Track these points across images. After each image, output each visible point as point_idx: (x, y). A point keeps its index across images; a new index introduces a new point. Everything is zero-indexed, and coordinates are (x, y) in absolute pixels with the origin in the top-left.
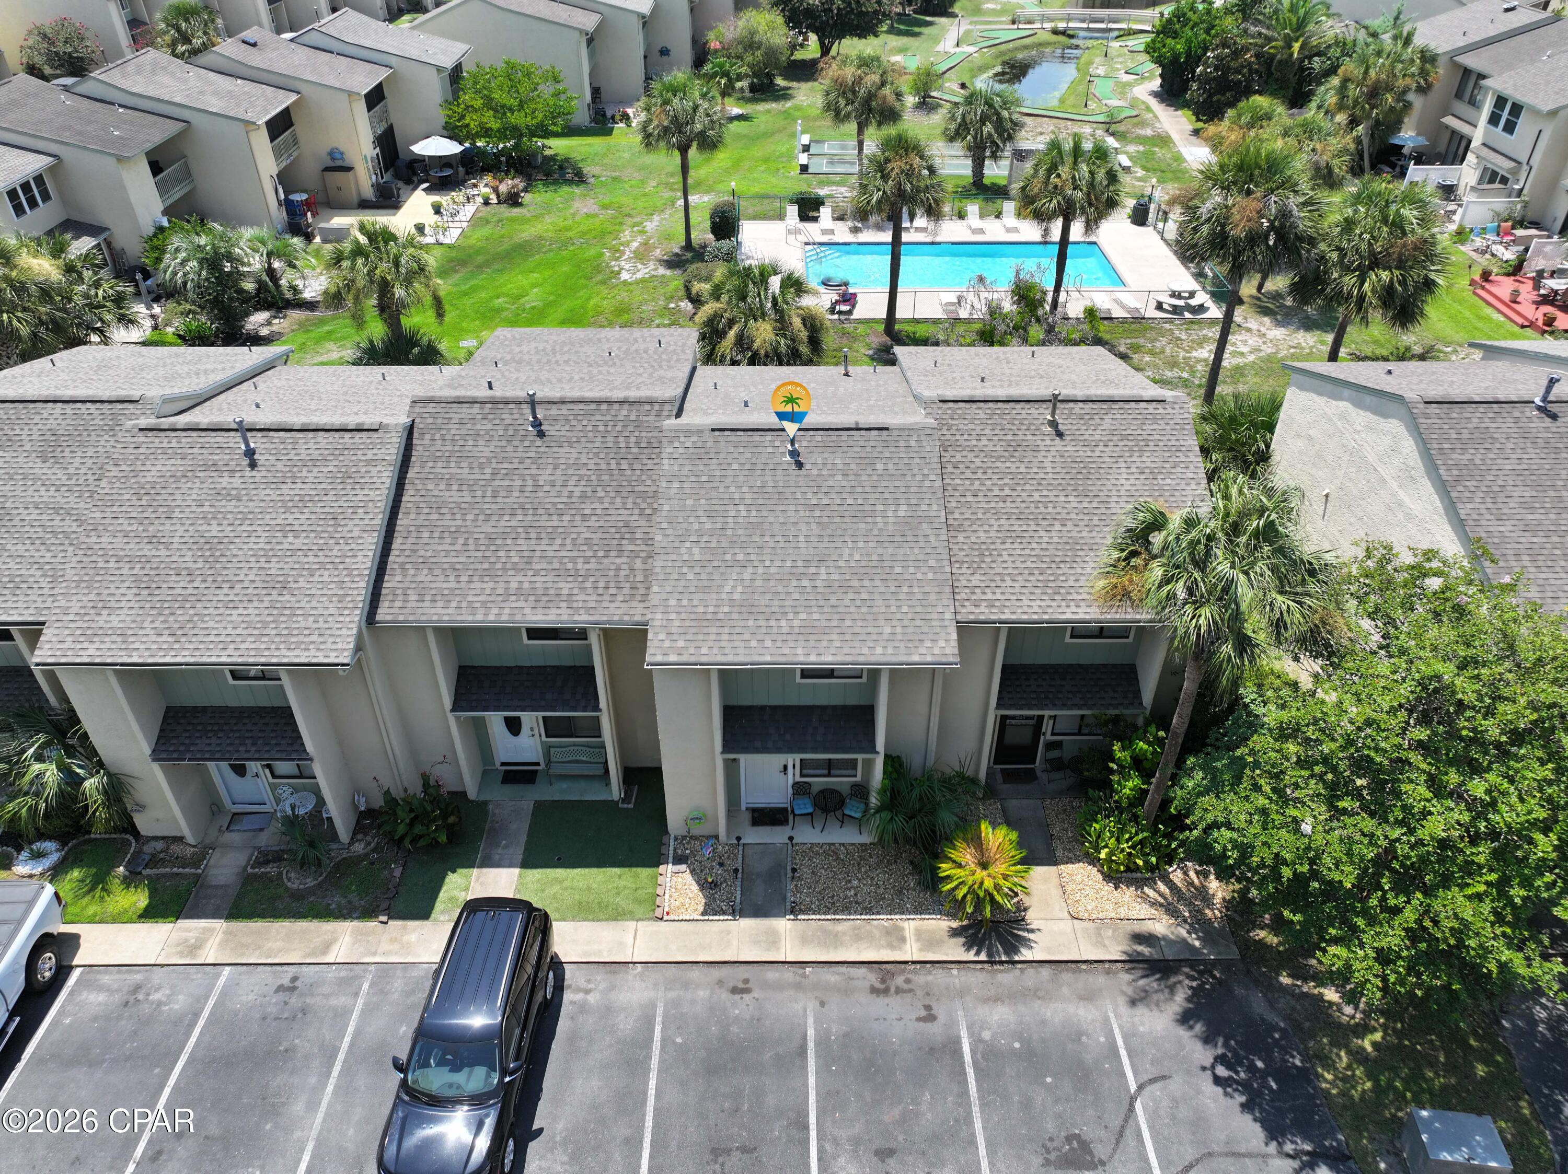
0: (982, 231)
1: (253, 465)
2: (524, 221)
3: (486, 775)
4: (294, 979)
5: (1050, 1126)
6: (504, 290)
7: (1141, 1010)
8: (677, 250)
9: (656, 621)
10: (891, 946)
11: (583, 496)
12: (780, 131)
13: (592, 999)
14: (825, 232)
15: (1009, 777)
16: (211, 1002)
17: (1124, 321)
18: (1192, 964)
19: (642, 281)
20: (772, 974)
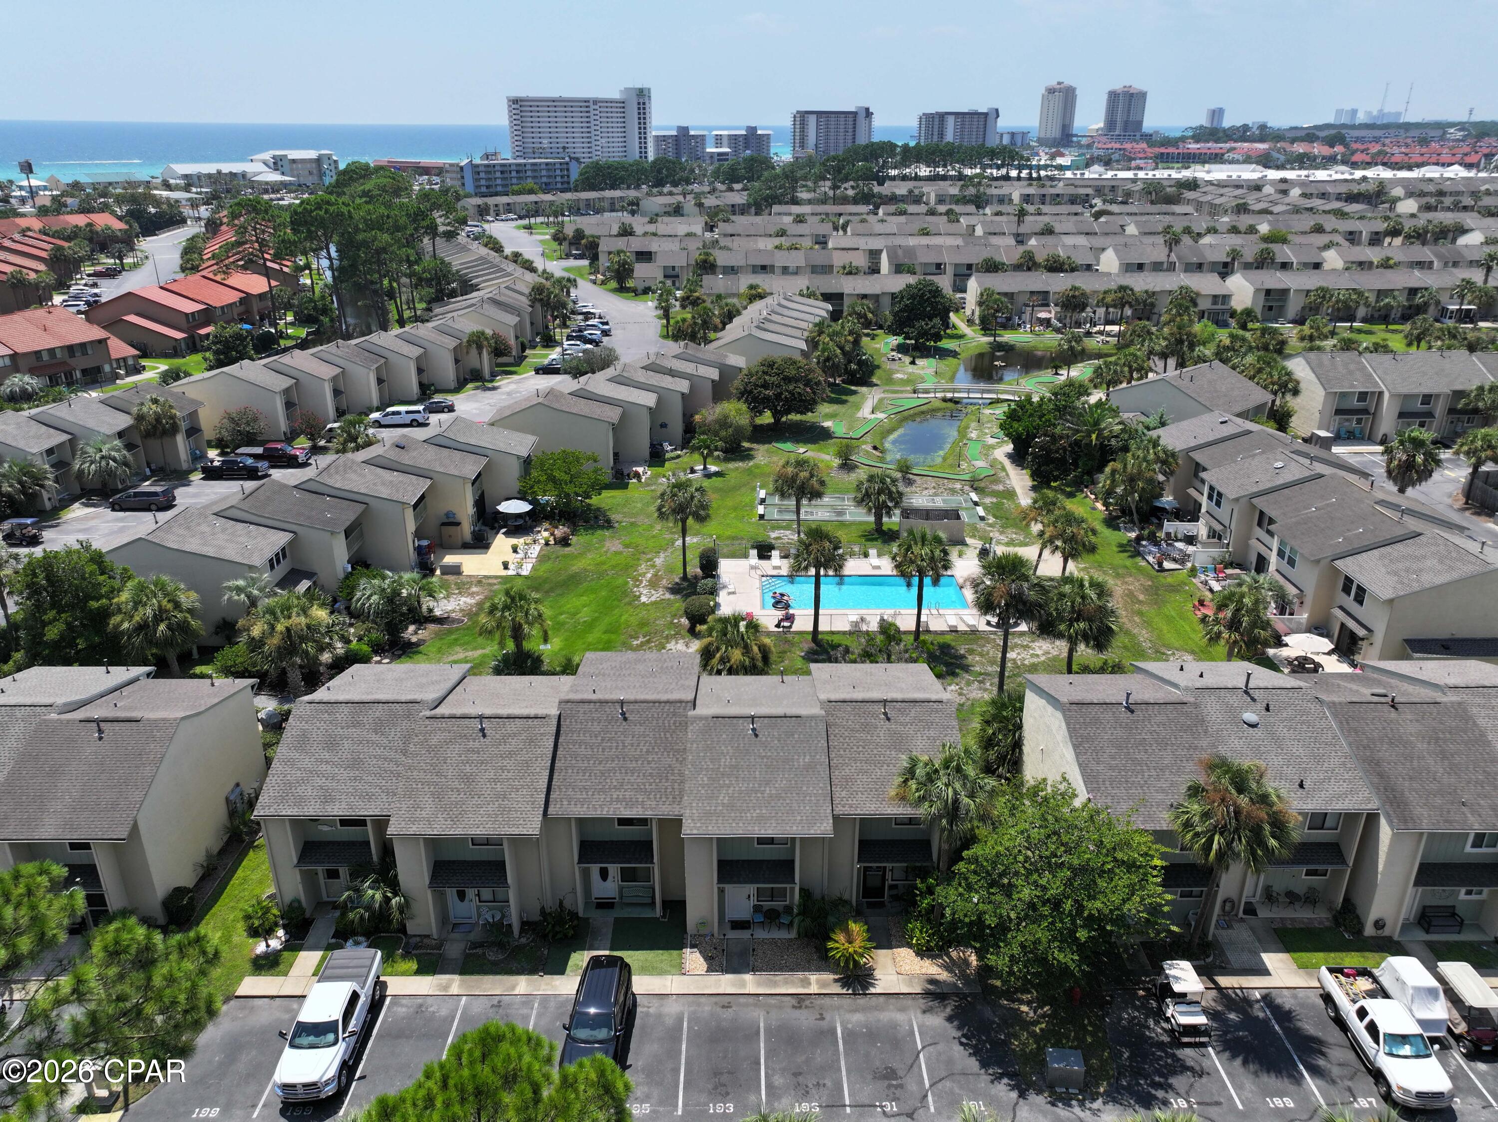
0: (878, 567)
1: (484, 736)
2: (573, 557)
3: (587, 904)
4: (499, 1002)
5: (878, 1063)
6: (565, 609)
7: (928, 1015)
8: (677, 580)
9: (687, 812)
10: (804, 987)
11: (648, 752)
13: (651, 1010)
14: (775, 568)
15: (870, 905)
16: (459, 1012)
17: (965, 633)
18: (957, 995)
19: (654, 603)
20: (742, 1000)
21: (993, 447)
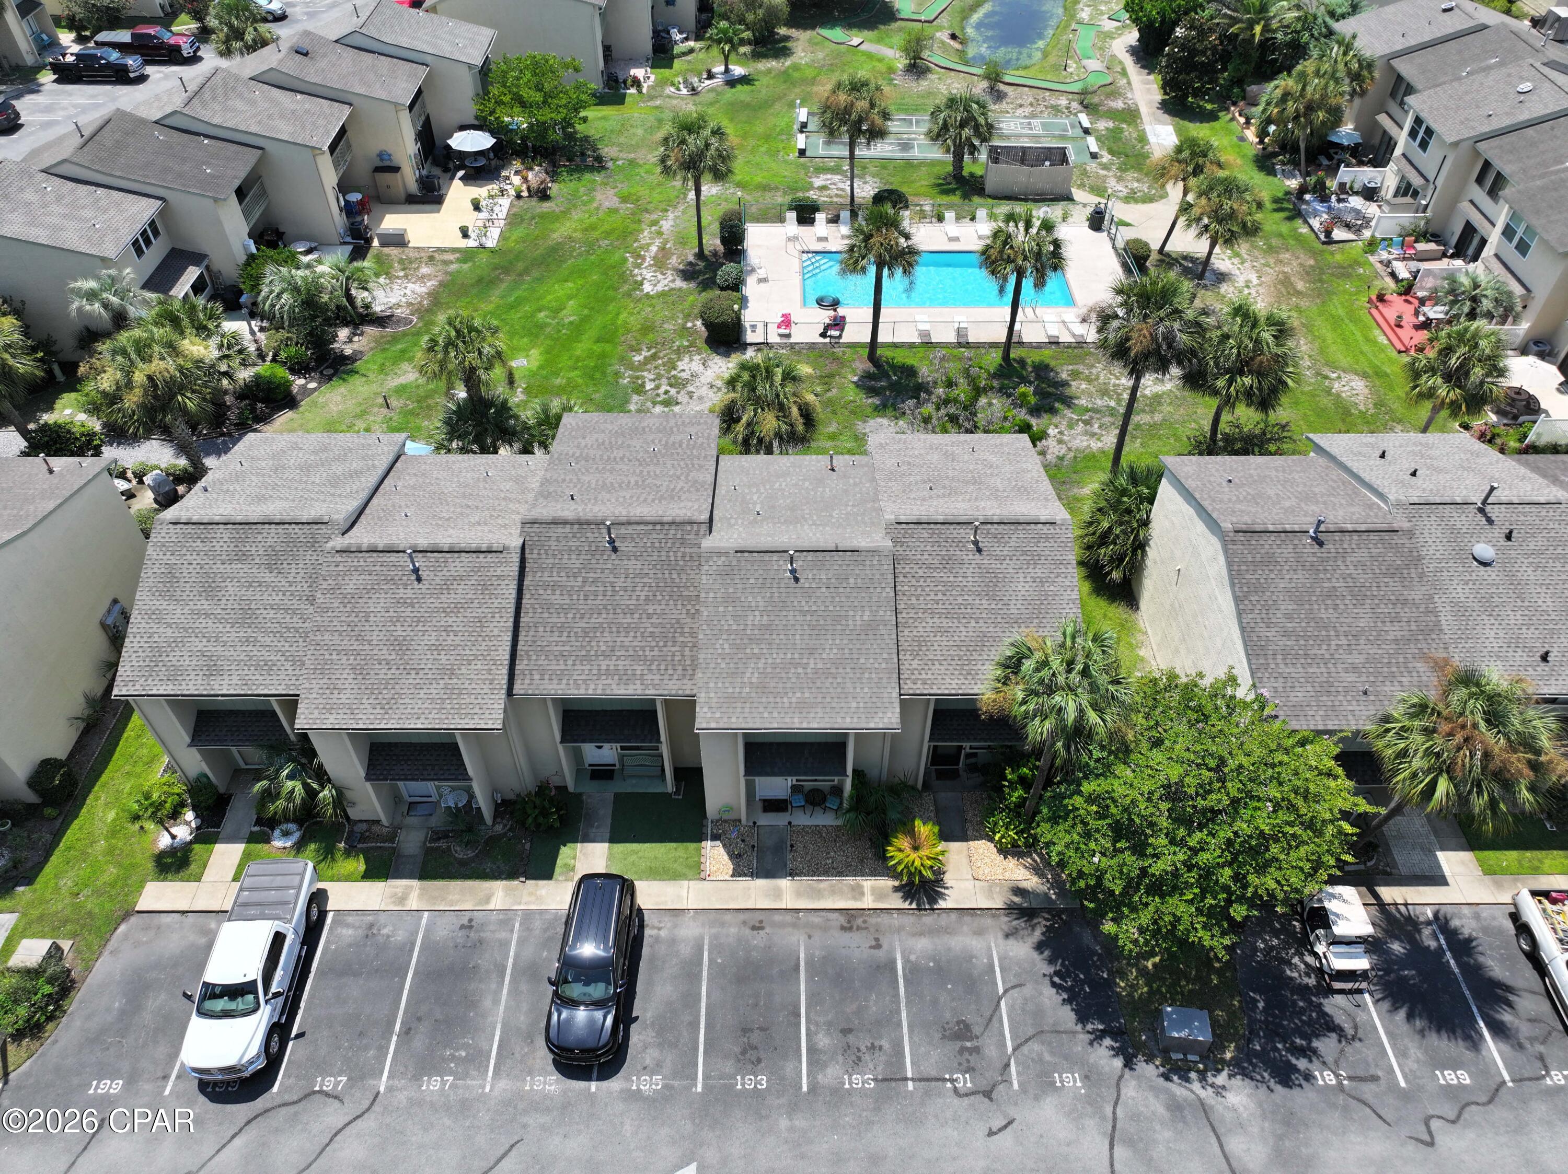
0: (956, 239)
1: (419, 579)
2: (554, 218)
3: (579, 772)
4: (471, 920)
5: (948, 1015)
6: (544, 302)
7: (1011, 942)
8: (691, 258)
9: (701, 699)
10: (854, 898)
11: (647, 599)
12: (780, 98)
13: (663, 933)
14: (820, 239)
15: (941, 775)
16: (420, 936)
17: (1069, 346)
18: (1049, 911)
19: (662, 294)
20: (777, 917)
21: (1109, 36)
